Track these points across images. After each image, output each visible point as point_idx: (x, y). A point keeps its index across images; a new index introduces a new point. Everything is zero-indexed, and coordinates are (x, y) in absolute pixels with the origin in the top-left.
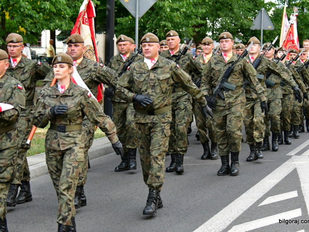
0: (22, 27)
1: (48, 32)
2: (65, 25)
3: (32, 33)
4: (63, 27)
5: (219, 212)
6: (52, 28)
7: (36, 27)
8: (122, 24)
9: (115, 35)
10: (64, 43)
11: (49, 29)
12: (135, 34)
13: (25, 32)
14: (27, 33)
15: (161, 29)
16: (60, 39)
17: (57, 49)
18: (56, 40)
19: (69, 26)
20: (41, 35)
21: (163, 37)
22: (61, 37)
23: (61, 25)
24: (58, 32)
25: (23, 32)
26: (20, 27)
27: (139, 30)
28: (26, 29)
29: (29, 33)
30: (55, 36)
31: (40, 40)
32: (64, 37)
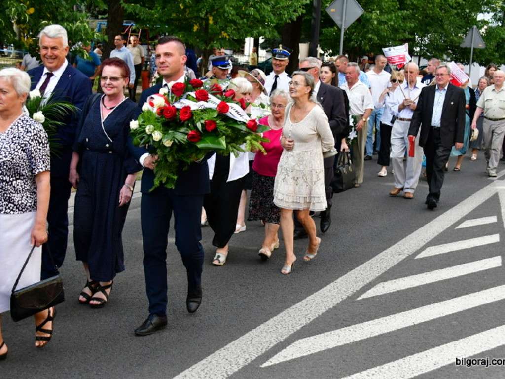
0: (225, 32)
1: (252, 39)
2: (268, 33)
3: (233, 39)
4: (266, 34)
5: (413, 232)
6: (255, 35)
7: (239, 33)
8: (327, 35)
9: (319, 46)
10: (267, 52)
11: (252, 36)
12: (339, 45)
13: (228, 37)
14: (229, 39)
15: (367, 42)
16: (263, 48)
17: (259, 58)
18: (260, 49)
19: (273, 34)
20: (244, 43)
21: (368, 50)
22: (264, 46)
23: (265, 33)
24: (261, 41)
25: (226, 38)
26: (223, 32)
27: (344, 42)
28: (229, 35)
29: (231, 40)
30: (258, 44)
31: (243, 47)
32: (268, 46)
